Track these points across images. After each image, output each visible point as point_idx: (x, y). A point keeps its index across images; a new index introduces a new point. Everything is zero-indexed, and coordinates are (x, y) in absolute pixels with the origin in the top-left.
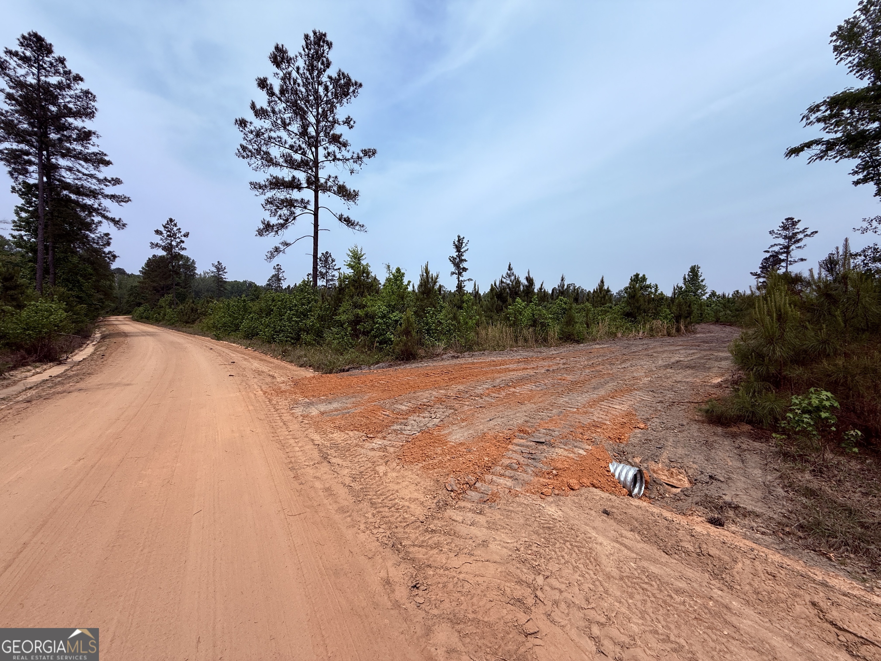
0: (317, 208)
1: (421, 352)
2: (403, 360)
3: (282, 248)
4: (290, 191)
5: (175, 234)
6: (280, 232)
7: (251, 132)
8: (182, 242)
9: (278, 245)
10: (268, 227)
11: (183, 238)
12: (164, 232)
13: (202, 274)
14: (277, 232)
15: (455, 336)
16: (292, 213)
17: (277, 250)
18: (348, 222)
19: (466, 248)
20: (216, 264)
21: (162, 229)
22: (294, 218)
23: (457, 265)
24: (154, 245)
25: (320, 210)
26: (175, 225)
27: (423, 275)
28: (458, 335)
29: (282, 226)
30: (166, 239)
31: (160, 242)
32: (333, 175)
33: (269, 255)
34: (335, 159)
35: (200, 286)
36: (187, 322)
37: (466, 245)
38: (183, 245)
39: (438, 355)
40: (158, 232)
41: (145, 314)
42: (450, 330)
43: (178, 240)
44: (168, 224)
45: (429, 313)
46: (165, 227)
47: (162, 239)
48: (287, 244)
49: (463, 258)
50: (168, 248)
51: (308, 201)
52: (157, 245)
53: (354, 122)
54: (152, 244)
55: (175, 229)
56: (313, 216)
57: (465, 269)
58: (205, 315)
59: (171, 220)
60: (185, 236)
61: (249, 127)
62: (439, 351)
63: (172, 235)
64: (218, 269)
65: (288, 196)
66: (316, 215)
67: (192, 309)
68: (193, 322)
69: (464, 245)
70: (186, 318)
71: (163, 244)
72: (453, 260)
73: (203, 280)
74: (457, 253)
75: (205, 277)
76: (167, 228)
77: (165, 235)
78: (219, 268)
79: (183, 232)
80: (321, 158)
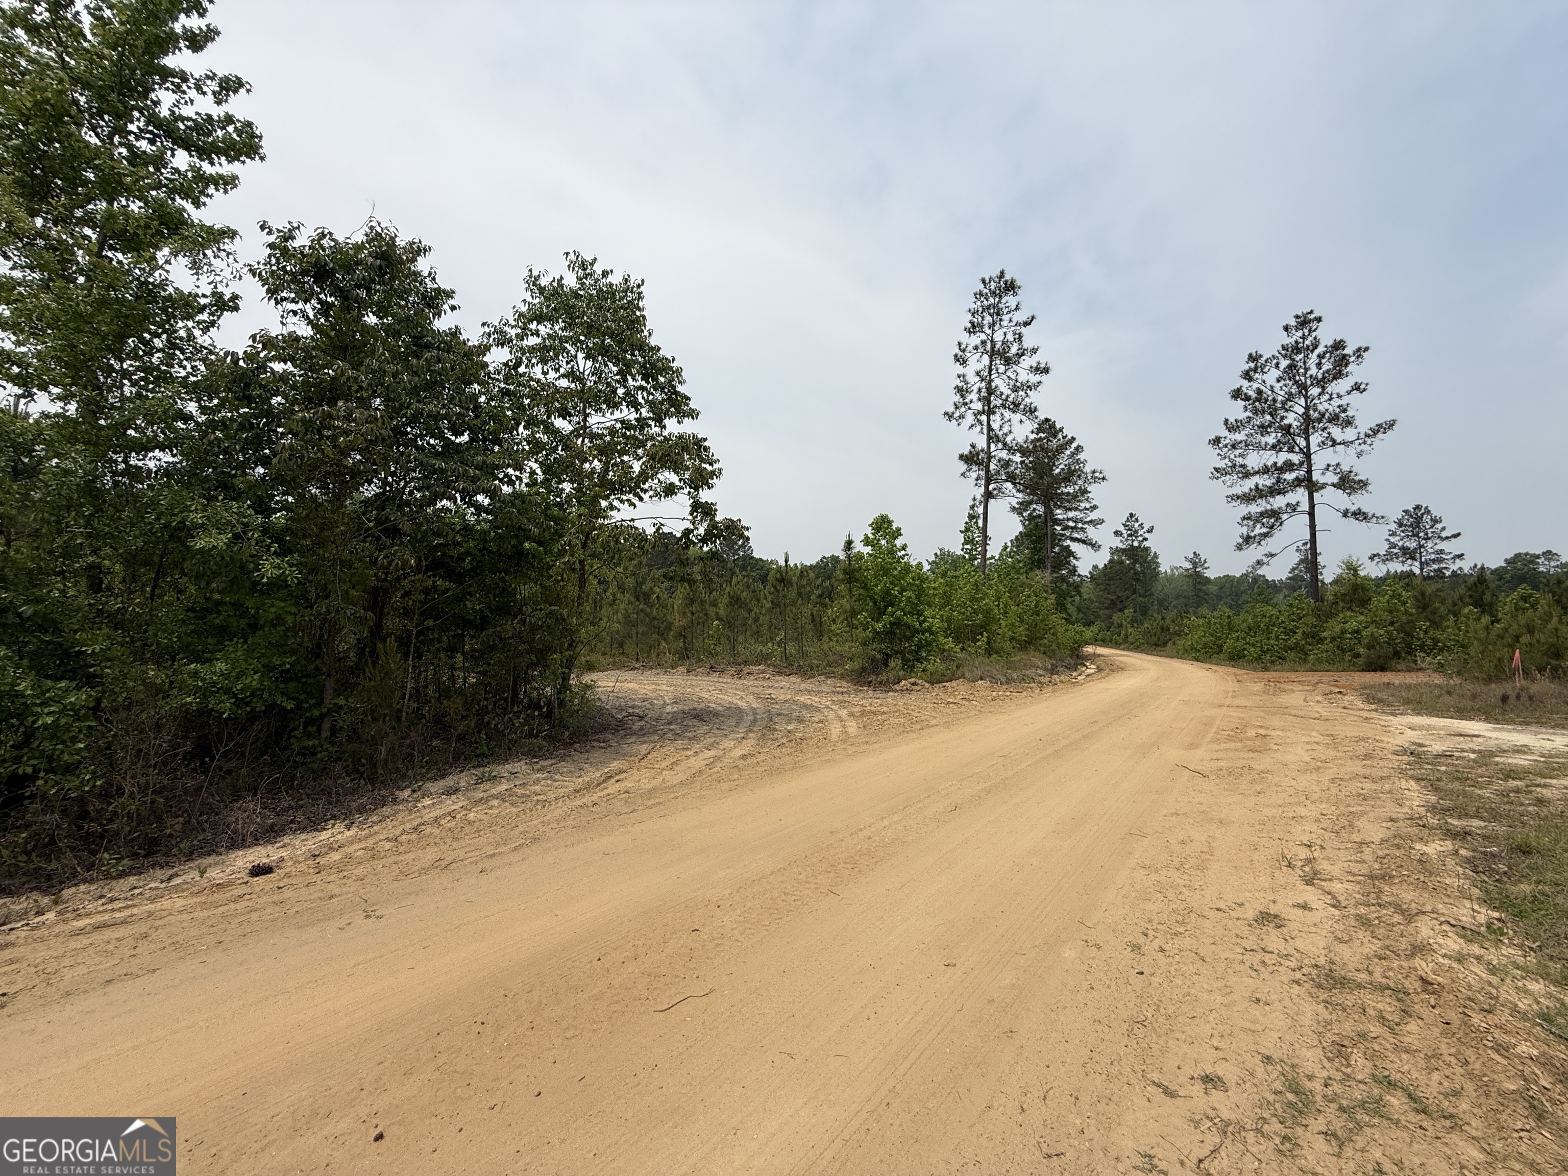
0: (1312, 508)
3: (1265, 560)
4: (1271, 500)
5: (1136, 532)
6: (1263, 543)
7: (1226, 446)
8: (1145, 539)
10: (1248, 540)
11: (1146, 535)
12: (1125, 532)
13: (1169, 571)
14: (1259, 543)
16: (1277, 520)
18: (1360, 515)
20: (1192, 556)
21: (1122, 529)
22: (1281, 524)
25: (1317, 509)
26: (1137, 520)
29: (1266, 535)
30: (1127, 540)
31: (1120, 545)
32: (1334, 463)
34: (1334, 443)
35: (1166, 590)
36: (1157, 645)
38: (1147, 544)
40: (1117, 533)
41: (1100, 635)
43: (1140, 539)
44: (1128, 520)
46: (1125, 525)
47: (1122, 541)
48: (1272, 555)
50: (1129, 551)
51: (1299, 502)
52: (1115, 549)
54: (1111, 547)
55: (1136, 525)
56: (1307, 516)
58: (1179, 635)
59: (1132, 515)
60: (1148, 532)
61: (1223, 442)
63: (1133, 534)
64: (1195, 565)
65: (1269, 507)
66: (1311, 514)
67: (1162, 628)
68: (1165, 644)
70: (1155, 639)
71: (1123, 547)
73: (1170, 579)
75: (1173, 575)
76: (1127, 526)
77: (1126, 535)
78: (1196, 561)
79: (1146, 528)
80: (1313, 448)
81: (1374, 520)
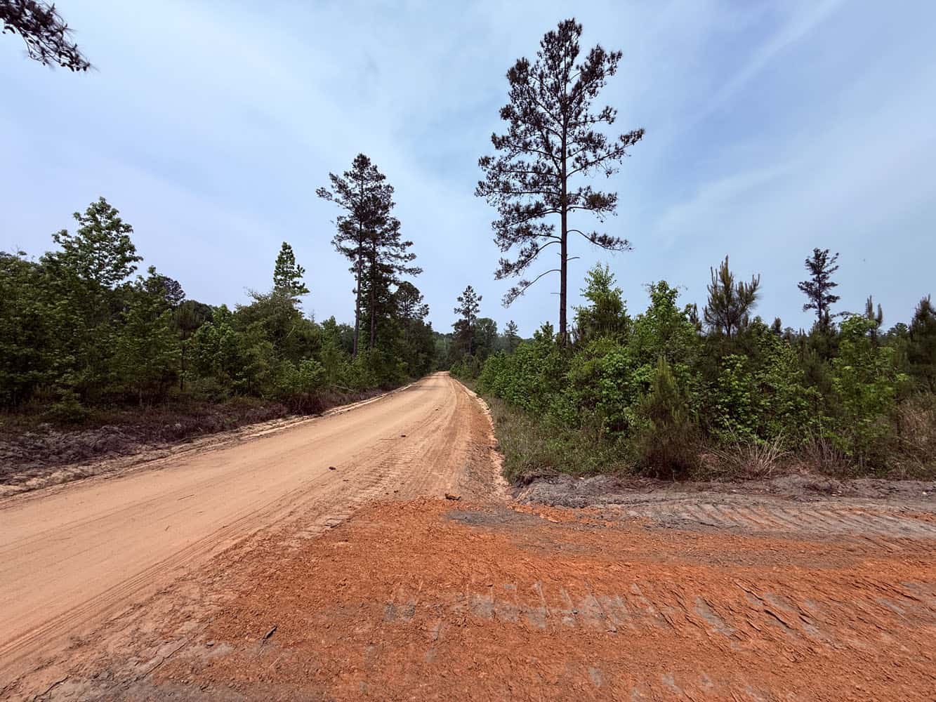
0: (565, 233)
1: (708, 458)
2: (652, 475)
3: (521, 288)
5: (472, 299)
6: (521, 271)
7: (494, 168)
8: (477, 305)
9: (515, 286)
10: (507, 267)
11: (478, 302)
12: (464, 298)
13: (501, 333)
14: (517, 271)
15: (815, 426)
16: (534, 246)
17: (514, 291)
18: (606, 242)
19: (833, 266)
20: (509, 323)
21: (462, 296)
22: (537, 251)
23: (816, 295)
24: (458, 310)
26: (472, 291)
27: (716, 287)
28: (825, 424)
29: (523, 263)
30: (466, 304)
31: (461, 307)
32: (585, 187)
33: (507, 299)
34: (586, 165)
37: (832, 262)
38: (478, 308)
39: (758, 475)
40: (460, 299)
42: (798, 408)
43: (474, 304)
44: (467, 290)
45: (732, 366)
46: (465, 294)
47: (462, 305)
48: (527, 284)
49: (827, 281)
50: (466, 312)
51: (552, 226)
52: (459, 310)
53: (616, 112)
54: (455, 309)
55: (472, 294)
56: (560, 244)
57: (832, 299)
59: (469, 287)
60: (479, 299)
61: (492, 163)
62: (762, 464)
63: (470, 301)
65: (523, 224)
66: (563, 242)
69: (827, 261)
71: (463, 309)
72: (807, 288)
74: (815, 276)
75: (505, 336)
76: (466, 294)
77: (465, 301)
78: (512, 326)
79: (478, 296)
80: (569, 169)
81: (618, 246)
